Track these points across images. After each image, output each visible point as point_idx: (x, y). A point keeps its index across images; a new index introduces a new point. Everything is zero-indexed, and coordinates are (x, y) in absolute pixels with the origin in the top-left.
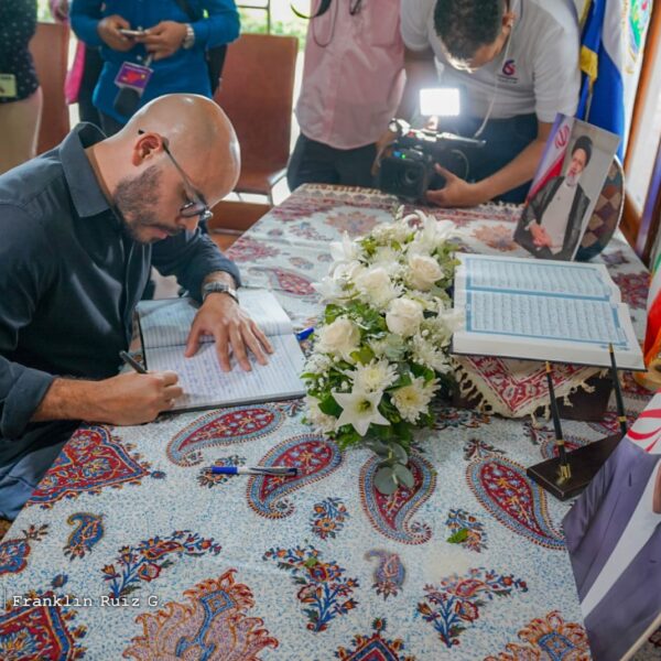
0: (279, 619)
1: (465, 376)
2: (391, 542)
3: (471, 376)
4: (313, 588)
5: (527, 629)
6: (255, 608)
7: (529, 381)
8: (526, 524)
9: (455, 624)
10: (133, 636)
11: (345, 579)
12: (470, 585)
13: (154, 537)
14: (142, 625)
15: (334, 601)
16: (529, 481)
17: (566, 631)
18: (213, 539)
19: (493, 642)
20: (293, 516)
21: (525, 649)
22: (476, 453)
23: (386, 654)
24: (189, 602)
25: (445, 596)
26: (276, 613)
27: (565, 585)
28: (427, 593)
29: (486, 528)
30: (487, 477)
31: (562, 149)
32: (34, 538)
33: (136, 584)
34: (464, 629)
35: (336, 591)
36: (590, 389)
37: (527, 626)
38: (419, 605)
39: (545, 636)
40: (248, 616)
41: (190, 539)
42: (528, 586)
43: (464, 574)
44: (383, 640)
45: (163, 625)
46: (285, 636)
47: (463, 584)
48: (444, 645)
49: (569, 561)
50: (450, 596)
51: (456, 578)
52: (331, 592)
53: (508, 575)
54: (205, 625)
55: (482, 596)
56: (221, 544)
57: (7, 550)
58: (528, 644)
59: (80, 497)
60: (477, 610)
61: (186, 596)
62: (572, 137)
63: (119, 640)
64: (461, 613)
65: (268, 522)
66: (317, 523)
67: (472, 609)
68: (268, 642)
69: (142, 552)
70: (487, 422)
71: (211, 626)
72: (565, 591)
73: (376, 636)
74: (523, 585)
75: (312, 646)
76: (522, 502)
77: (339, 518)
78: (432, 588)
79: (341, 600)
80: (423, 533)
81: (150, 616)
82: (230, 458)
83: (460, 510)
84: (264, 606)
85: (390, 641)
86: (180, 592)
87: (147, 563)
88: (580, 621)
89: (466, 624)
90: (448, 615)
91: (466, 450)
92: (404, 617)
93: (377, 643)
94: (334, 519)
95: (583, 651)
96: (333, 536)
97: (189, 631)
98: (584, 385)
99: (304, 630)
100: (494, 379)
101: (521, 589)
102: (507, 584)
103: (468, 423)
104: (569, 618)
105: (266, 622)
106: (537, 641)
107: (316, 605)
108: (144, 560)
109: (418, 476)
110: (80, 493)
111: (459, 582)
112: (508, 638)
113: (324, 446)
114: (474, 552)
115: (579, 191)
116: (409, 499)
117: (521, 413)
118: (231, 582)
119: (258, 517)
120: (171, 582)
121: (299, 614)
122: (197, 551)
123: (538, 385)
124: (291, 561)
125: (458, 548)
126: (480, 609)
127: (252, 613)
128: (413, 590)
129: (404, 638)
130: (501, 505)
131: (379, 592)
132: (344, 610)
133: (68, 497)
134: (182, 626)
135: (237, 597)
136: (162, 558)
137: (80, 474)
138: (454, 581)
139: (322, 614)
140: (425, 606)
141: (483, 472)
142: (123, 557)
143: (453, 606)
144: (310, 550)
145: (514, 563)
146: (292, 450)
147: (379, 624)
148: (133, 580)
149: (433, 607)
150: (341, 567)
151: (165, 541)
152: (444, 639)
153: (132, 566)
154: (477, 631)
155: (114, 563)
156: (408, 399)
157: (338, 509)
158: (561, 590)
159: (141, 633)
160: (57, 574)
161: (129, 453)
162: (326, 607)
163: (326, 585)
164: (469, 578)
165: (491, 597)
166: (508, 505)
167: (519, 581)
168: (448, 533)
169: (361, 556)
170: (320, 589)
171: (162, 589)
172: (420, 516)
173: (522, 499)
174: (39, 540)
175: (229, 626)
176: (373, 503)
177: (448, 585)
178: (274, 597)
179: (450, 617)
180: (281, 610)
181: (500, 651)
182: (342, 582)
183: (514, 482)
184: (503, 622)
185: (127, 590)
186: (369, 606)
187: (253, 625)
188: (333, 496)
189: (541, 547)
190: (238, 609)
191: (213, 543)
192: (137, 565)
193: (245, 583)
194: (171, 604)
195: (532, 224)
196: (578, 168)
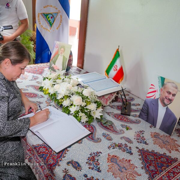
0: (125, 156)
4: (123, 149)
5: (152, 137)
7: (108, 98)
8: (131, 122)
9: (144, 141)
10: (112, 175)
12: (138, 135)
13: (87, 158)
14: (110, 172)
16: (123, 115)
17: (155, 134)
19: (151, 141)
20: (102, 140)
21: (155, 139)
22: (110, 114)
23: (144, 151)
24: (110, 164)
29: (128, 125)
30: (117, 117)
32: (67, 172)
34: (146, 141)
38: (137, 142)
39: (154, 136)
41: (94, 154)
42: (144, 131)
46: (130, 158)
50: (138, 138)
52: (126, 147)
53: (140, 131)
54: (118, 165)
55: (142, 136)
56: (100, 151)
57: (66, 178)
59: (63, 160)
60: (144, 138)
63: (111, 177)
65: (100, 143)
66: (107, 139)
68: (129, 161)
69: (91, 161)
73: (139, 150)
77: (109, 136)
78: (135, 138)
79: (128, 148)
80: (122, 131)
81: (109, 170)
83: (121, 125)
84: (121, 156)
85: (142, 149)
86: (107, 163)
90: (142, 141)
91: (108, 115)
92: (138, 145)
93: (141, 151)
96: (112, 139)
97: (118, 168)
98: (116, 95)
99: (131, 156)
100: (102, 99)
105: (125, 158)
107: (126, 151)
108: (93, 162)
110: (61, 159)
112: (151, 139)
114: (132, 130)
115: (64, 56)
116: (113, 127)
118: (111, 156)
120: (103, 163)
121: (127, 154)
122: (98, 155)
124: (113, 147)
125: (129, 130)
127: (121, 158)
128: (133, 140)
129: (142, 147)
131: (130, 143)
132: (131, 149)
133: (60, 161)
134: (115, 167)
135: (115, 157)
136: (95, 160)
138: (136, 136)
139: (129, 152)
141: (115, 117)
142: (89, 164)
143: (141, 139)
144: (113, 144)
145: (138, 128)
148: (97, 167)
149: (139, 141)
150: (121, 143)
151: (91, 157)
152: (146, 144)
154: (148, 141)
155: (89, 166)
157: (106, 135)
159: (113, 173)
160: (83, 175)
162: (128, 150)
163: (124, 147)
164: (136, 134)
166: (125, 120)
167: (142, 131)
169: (120, 139)
171: (103, 165)
172: (118, 128)
173: (125, 118)
174: (69, 172)
175: (121, 163)
176: (109, 131)
181: (153, 141)
182: (125, 145)
183: (121, 116)
184: (148, 137)
185: (99, 169)
186: (133, 146)
187: (124, 160)
188: (102, 133)
190: (118, 159)
191: (98, 152)
192: (93, 164)
193: (113, 155)
194: (108, 166)
195: (53, 65)
196: (63, 52)
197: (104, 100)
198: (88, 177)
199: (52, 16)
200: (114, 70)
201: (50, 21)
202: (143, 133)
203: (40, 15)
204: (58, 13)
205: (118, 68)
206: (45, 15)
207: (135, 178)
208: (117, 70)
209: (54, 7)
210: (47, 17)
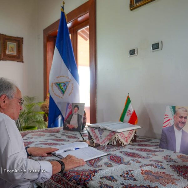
1: (119, 138)
3: (119, 137)
14: (147, 180)
21: (182, 159)
24: (145, 175)
31: (71, 109)
38: (166, 161)
39: (181, 157)
44: (172, 166)
59: (96, 175)
62: (73, 106)
65: (130, 165)
77: (137, 160)
86: (141, 175)
99: (164, 170)
110: (94, 174)
112: (179, 159)
117: (129, 143)
118: (144, 171)
131: (160, 163)
133: (93, 176)
135: (149, 172)
136: (129, 173)
148: (132, 178)
152: (176, 162)
155: (124, 178)
160: (120, 184)
169: (149, 162)
174: (104, 183)
185: (135, 179)
192: (128, 177)
193: (146, 170)
194: (144, 177)
195: (68, 125)
196: (76, 111)
197: (124, 138)
198: (125, 185)
199: (64, 84)
200: (128, 115)
201: (62, 89)
202: (169, 157)
203: (54, 85)
204: (69, 82)
205: (131, 113)
206: (58, 85)
207: (174, 182)
208: (130, 114)
209: (66, 77)
210: (60, 86)
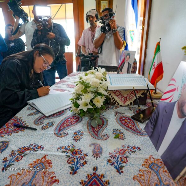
0: (60, 171)
1: (112, 96)
2: (97, 140)
4: (72, 158)
5: (144, 163)
6: (52, 168)
7: (128, 96)
8: (135, 130)
9: (121, 165)
10: (5, 185)
11: (83, 154)
12: (123, 151)
13: (23, 147)
15: (80, 162)
16: (132, 120)
17: (156, 162)
18: (42, 145)
19: (134, 170)
20: (67, 136)
21: (145, 171)
22: (117, 115)
23: (99, 180)
25: (116, 156)
26: (60, 169)
27: (151, 146)
28: (110, 155)
29: (124, 133)
30: (122, 120)
31: (124, 57)
33: (13, 163)
34: (124, 166)
35: (80, 159)
36: (143, 96)
37: (144, 162)
38: (108, 160)
39: (150, 165)
40: (50, 171)
41: (35, 146)
42: (140, 148)
43: (120, 148)
44: (97, 175)
45: (17, 178)
46: (62, 178)
47: (121, 151)
48: (118, 173)
49: (149, 139)
50: (117, 155)
51: (118, 149)
52: (79, 159)
53: (134, 146)
54: (33, 177)
55: (127, 154)
56: (44, 147)
58: (146, 169)
59: (5, 137)
60: (127, 159)
61: (29, 166)
64: (122, 161)
65: (60, 138)
66: (74, 137)
67: (125, 159)
68: (55, 181)
69: (18, 152)
70: (119, 107)
71: (35, 177)
72: (152, 148)
73: (94, 174)
74: (139, 148)
75: (71, 181)
76: (132, 125)
78: (111, 153)
79: (82, 161)
80: (106, 137)
81: (14, 175)
82: (51, 122)
83: (116, 129)
84: (55, 167)
85: (100, 175)
86: (27, 165)
87: (19, 155)
88: (159, 158)
89: (124, 164)
90: (118, 162)
91: (114, 114)
92: (103, 165)
93: (95, 176)
94: (80, 136)
95: (164, 168)
96: (80, 140)
97: (27, 180)
98: (141, 95)
99: (69, 175)
100: (119, 97)
101: (139, 150)
102: (134, 149)
103: (114, 108)
104: (156, 157)
105: (55, 173)
106: (149, 167)
107: (73, 164)
108: (18, 154)
109: (103, 122)
110: (5, 135)
111: (119, 150)
112: (139, 167)
113: (77, 117)
114: (122, 140)
115: (129, 63)
116: (101, 128)
118: (45, 159)
119: (57, 137)
120: (25, 161)
121: (68, 169)
122: (36, 150)
123: (130, 97)
124: (66, 150)
125: (117, 140)
126: (128, 159)
127: (51, 170)
128: (106, 155)
129: (104, 173)
130: (127, 126)
131: (94, 157)
132: (83, 165)
133: (1, 137)
134: (25, 178)
135: (47, 164)
136: (24, 153)
137: (8, 130)
138: (118, 150)
139: (75, 168)
140: (110, 160)
141: (120, 119)
142: (11, 154)
143: (119, 159)
144: (72, 146)
145: (135, 142)
146: (68, 119)
147: (95, 169)
148: (12, 162)
149: (113, 160)
150: (82, 150)
151: (26, 147)
152: (118, 171)
153: (13, 157)
154: (128, 166)
155: (8, 156)
156: (98, 102)
157: (81, 133)
158: (150, 148)
161: (24, 123)
162: (77, 165)
163: (77, 157)
165: (130, 154)
166: (128, 126)
167: (137, 147)
168: (114, 136)
169: (88, 146)
170: (75, 158)
171: (21, 164)
172: (105, 132)
173: (132, 124)
175: (42, 176)
176: (91, 130)
177: (116, 152)
178: (59, 163)
179: (119, 163)
180: (61, 167)
181: (138, 173)
182: (82, 155)
183: (129, 120)
184: (136, 162)
186: (91, 162)
187: (51, 174)
188: (79, 129)
189: (141, 136)
190: (46, 169)
191: (42, 147)
192: (15, 156)
193: (50, 159)
196: (128, 59)
197: (122, 98)
208: (154, 68)
